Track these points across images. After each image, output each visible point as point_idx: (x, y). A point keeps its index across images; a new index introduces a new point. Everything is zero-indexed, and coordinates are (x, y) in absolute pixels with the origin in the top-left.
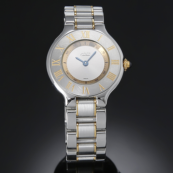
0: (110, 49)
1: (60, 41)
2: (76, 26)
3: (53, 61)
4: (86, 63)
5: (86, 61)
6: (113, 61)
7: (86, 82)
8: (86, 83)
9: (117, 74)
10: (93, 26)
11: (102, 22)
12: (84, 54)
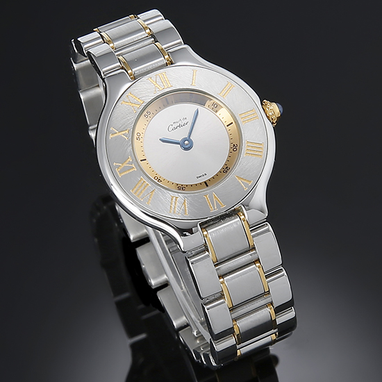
0: (224, 92)
1: (113, 118)
2: (130, 72)
3: (119, 167)
4: (186, 142)
5: (185, 140)
6: (243, 115)
7: (205, 182)
8: (207, 186)
9: (263, 140)
10: (166, 57)
11: (179, 41)
12: (175, 126)
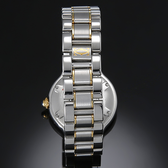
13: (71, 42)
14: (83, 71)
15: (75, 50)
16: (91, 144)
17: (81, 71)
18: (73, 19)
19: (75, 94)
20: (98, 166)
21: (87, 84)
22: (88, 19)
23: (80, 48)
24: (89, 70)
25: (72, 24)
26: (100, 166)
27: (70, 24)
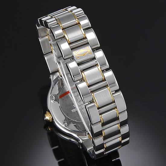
13: (69, 47)
14: (91, 70)
15: (76, 53)
16: (118, 137)
17: (90, 70)
18: (61, 25)
19: (92, 94)
20: (116, 159)
21: (100, 81)
22: (75, 20)
23: (80, 50)
24: (97, 68)
25: (62, 30)
26: (119, 157)
27: (60, 31)
